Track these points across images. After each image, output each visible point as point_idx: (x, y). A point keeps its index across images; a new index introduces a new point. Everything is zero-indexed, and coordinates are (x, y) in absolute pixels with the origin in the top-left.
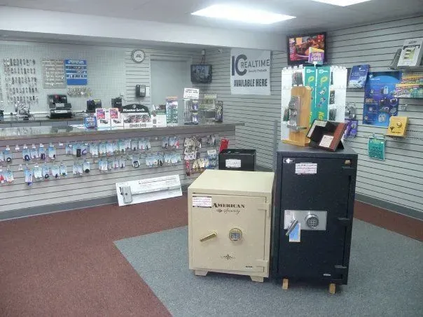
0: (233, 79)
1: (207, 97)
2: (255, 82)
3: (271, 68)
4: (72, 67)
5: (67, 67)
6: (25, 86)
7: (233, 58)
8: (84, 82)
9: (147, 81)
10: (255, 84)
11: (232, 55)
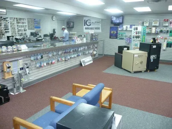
0: (84, 27)
1: (71, 33)
2: (95, 28)
3: (102, 24)
4: (37, 22)
5: (35, 22)
6: (23, 29)
7: (85, 20)
8: (39, 27)
9: (55, 27)
10: (95, 29)
11: (84, 19)
